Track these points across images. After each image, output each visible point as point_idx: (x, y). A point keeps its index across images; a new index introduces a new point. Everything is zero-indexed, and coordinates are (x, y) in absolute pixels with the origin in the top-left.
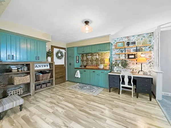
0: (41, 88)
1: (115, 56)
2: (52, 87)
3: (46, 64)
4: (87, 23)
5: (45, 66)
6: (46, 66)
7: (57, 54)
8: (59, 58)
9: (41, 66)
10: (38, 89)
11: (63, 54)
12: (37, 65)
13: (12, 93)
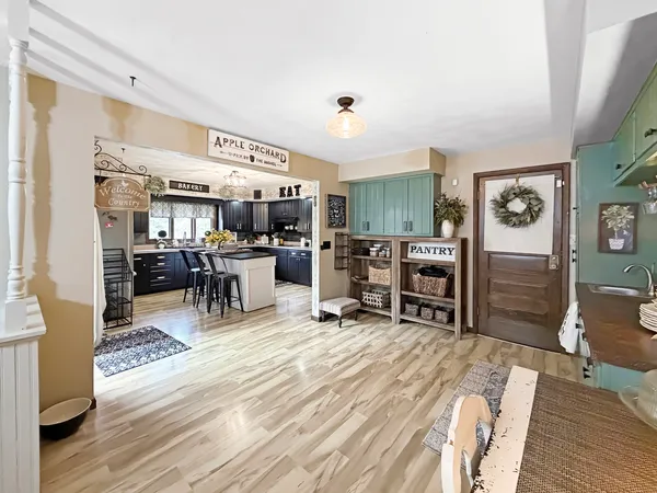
0: (419, 314)
2: (449, 328)
3: (446, 246)
4: (346, 103)
5: (442, 251)
6: (447, 252)
7: (502, 203)
9: (432, 251)
10: (410, 314)
11: (538, 199)
12: (423, 245)
13: (366, 296)
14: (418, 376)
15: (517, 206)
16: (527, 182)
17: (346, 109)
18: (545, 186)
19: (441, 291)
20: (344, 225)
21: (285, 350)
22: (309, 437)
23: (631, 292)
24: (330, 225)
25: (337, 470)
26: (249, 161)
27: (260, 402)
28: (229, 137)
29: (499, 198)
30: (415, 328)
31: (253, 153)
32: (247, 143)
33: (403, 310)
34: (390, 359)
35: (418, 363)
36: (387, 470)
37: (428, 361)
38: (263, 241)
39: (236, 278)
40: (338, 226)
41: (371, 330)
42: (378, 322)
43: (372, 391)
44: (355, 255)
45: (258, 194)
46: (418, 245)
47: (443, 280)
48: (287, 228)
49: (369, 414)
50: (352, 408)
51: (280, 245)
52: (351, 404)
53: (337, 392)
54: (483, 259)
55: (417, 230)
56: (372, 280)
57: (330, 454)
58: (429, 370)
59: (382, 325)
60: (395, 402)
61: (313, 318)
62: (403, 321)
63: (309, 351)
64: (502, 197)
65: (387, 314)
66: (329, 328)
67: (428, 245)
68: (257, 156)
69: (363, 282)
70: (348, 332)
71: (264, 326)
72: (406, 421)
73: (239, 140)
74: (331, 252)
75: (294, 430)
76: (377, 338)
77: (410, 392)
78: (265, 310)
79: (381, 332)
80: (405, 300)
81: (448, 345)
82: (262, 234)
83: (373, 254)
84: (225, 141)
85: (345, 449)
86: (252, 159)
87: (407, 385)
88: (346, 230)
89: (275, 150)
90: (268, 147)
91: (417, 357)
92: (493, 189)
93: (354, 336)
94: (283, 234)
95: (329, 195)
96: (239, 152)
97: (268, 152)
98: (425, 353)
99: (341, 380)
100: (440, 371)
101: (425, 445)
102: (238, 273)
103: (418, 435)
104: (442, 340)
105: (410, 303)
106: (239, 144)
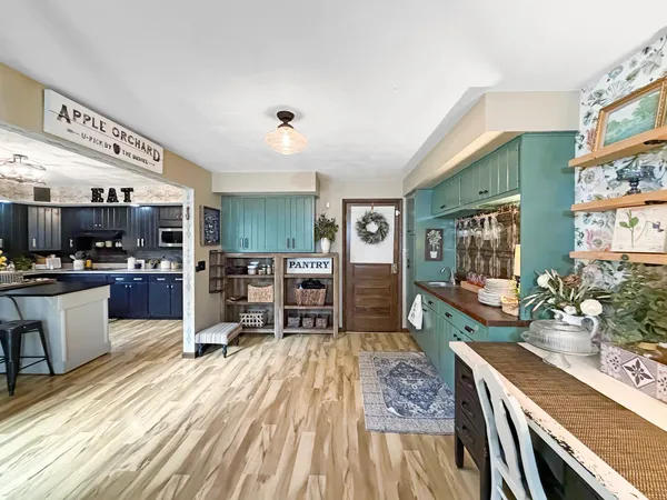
0: (301, 325)
1: (595, 228)
3: (322, 261)
4: (286, 117)
5: (319, 265)
6: (323, 265)
7: (362, 225)
8: (368, 237)
9: (310, 265)
10: (292, 327)
11: (386, 223)
12: (301, 261)
13: (244, 317)
14: (328, 379)
15: (373, 227)
16: (379, 210)
17: (285, 124)
18: (389, 213)
19: (321, 301)
20: (218, 242)
21: (171, 404)
22: (275, 480)
23: (443, 284)
24: (206, 243)
25: (323, 492)
26: (111, 152)
27: (186, 477)
28: (83, 110)
29: (361, 220)
30: (298, 340)
31: (118, 141)
32: (109, 125)
33: (286, 325)
34: (296, 372)
35: (321, 369)
36: (358, 465)
37: (327, 363)
38: (52, 264)
39: (38, 326)
40: (213, 244)
41: (260, 350)
42: (260, 342)
43: (301, 407)
44: (228, 275)
45: (43, 194)
46: (296, 261)
47: (323, 291)
48: (99, 244)
49: (314, 428)
50: (296, 431)
51: (86, 269)
52: (292, 428)
53: (271, 423)
54: (349, 269)
55: (300, 247)
56: (251, 299)
57: (306, 483)
58: (332, 371)
59: (267, 343)
60: (327, 408)
61: (185, 356)
62: (285, 335)
63: (208, 394)
64: (364, 220)
65: (270, 331)
66: (213, 361)
67: (306, 260)
68: (123, 146)
69: (241, 303)
70: (237, 360)
71: (113, 384)
72: (345, 419)
73: (98, 118)
74: (206, 273)
75: (253, 483)
76: (271, 357)
77: (332, 394)
78: (96, 363)
79: (271, 350)
80: (287, 314)
81: (333, 346)
82: (46, 254)
83: (251, 271)
84: (77, 114)
85: (316, 469)
86: (117, 149)
87: (326, 390)
88: (219, 248)
89: (147, 143)
90: (139, 138)
91: (316, 364)
92: (357, 213)
93: (247, 362)
94: (91, 253)
95: (205, 208)
96: (96, 134)
97: (138, 143)
98: (320, 358)
99: (266, 410)
100: (341, 370)
101: (369, 431)
102: (38, 318)
103: (360, 426)
104: (325, 344)
105: (291, 316)
106: (98, 124)
